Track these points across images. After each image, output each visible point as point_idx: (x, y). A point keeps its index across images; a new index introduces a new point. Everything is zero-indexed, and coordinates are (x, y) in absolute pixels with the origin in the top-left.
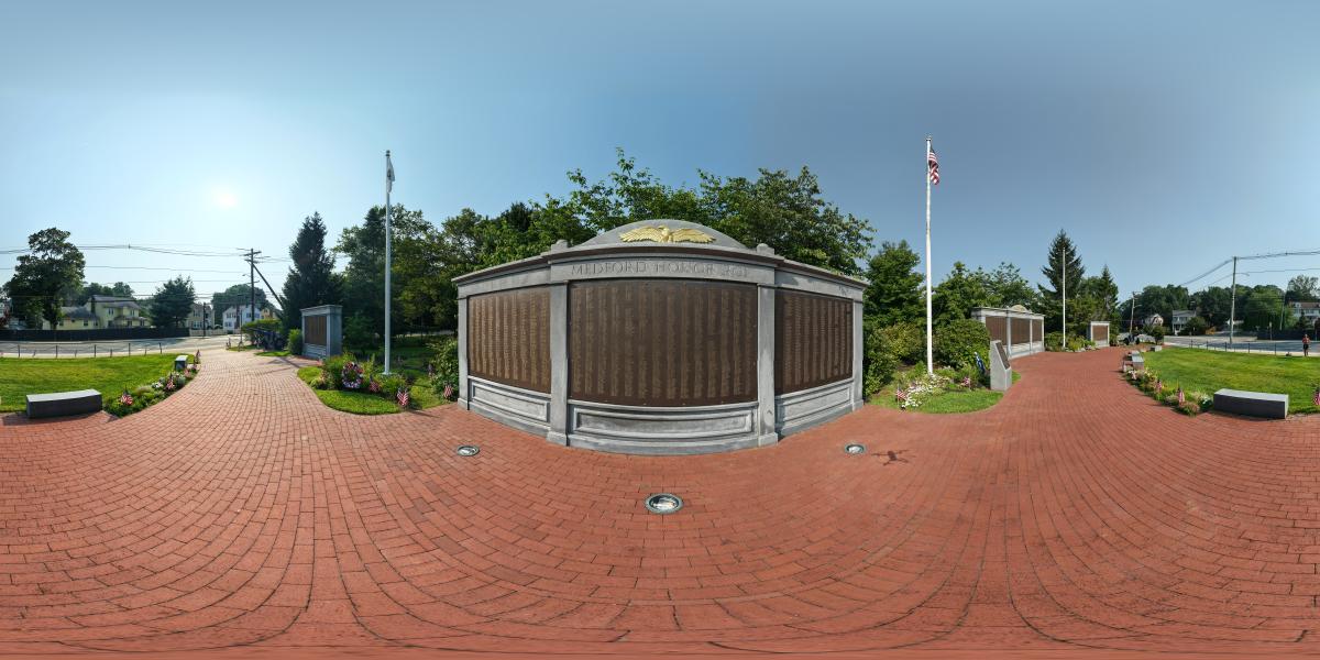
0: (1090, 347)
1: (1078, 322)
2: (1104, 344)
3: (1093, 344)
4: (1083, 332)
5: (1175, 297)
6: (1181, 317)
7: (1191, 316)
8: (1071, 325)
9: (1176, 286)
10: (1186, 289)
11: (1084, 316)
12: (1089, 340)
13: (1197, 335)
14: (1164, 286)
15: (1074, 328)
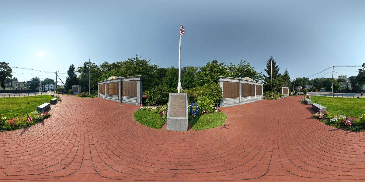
0: (282, 97)
1: (277, 87)
2: (287, 95)
3: (283, 96)
4: (279, 91)
5: (305, 81)
6: (308, 87)
7: (311, 86)
8: (275, 88)
9: (306, 78)
10: (309, 79)
11: (280, 85)
12: (282, 94)
13: (313, 92)
14: (302, 78)
15: (276, 89)
